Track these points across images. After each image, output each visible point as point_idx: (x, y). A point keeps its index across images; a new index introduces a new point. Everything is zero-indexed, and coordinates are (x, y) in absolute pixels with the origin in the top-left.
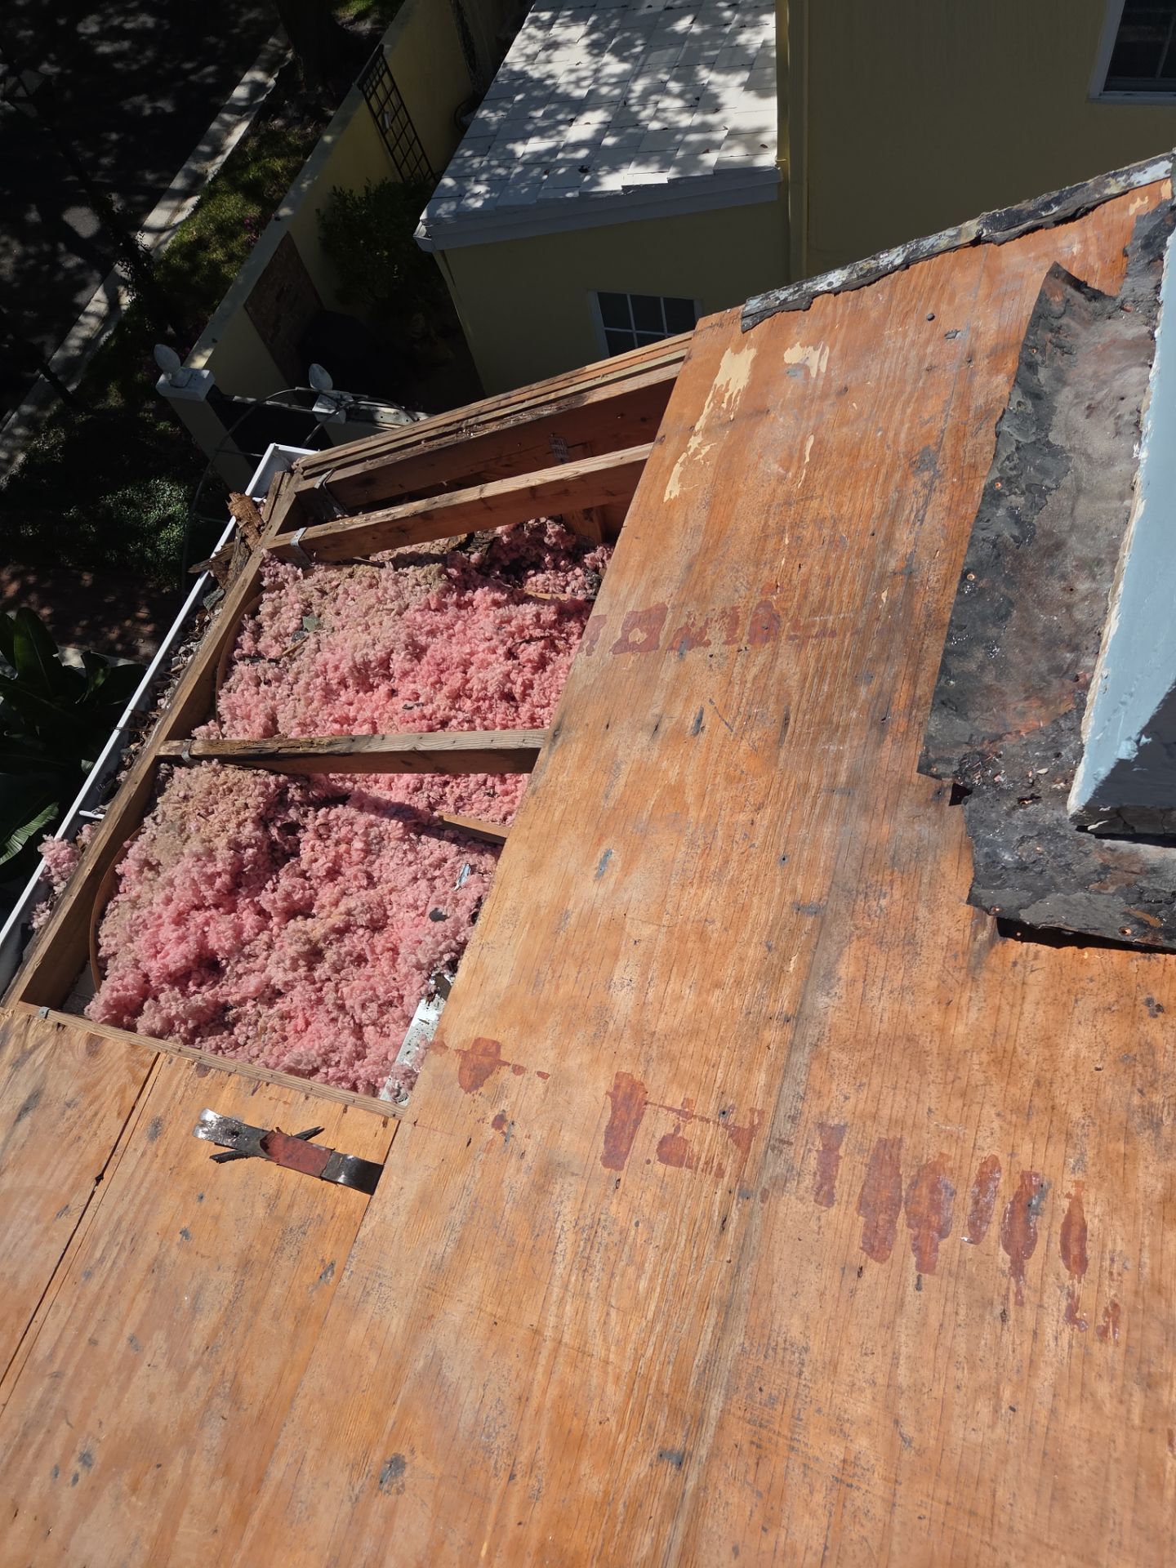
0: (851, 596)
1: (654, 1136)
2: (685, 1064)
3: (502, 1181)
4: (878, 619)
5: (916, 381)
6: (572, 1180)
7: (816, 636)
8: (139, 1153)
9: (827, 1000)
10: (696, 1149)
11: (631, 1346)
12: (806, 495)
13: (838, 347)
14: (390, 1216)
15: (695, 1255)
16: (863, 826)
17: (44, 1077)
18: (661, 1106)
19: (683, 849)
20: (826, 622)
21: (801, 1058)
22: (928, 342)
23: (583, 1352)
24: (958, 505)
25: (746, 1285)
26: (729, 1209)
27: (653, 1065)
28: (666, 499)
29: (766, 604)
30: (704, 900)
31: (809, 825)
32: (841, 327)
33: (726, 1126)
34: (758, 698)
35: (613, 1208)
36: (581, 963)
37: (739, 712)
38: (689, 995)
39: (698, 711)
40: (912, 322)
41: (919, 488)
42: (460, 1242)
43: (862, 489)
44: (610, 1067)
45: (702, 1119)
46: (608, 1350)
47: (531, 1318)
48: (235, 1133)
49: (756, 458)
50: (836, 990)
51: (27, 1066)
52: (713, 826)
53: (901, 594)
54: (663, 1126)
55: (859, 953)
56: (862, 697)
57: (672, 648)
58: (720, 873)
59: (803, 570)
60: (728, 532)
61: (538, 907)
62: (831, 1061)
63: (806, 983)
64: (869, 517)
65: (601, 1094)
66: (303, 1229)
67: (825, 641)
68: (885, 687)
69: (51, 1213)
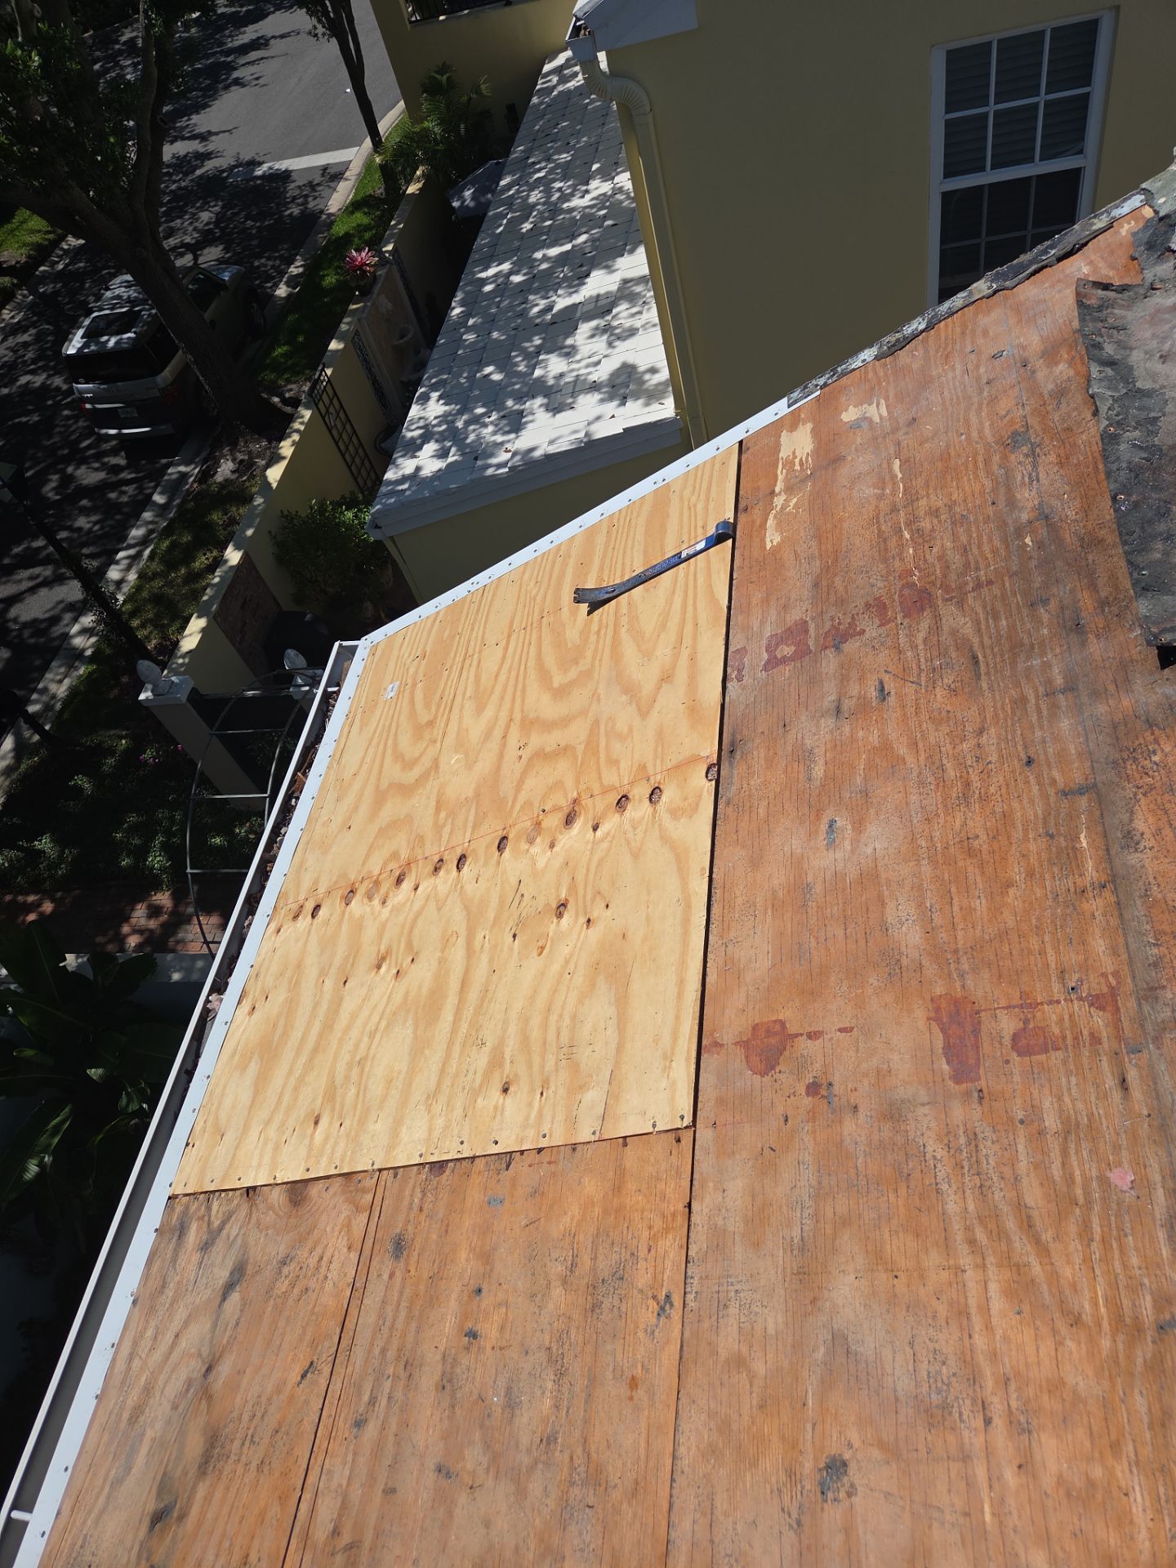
0: (994, 552)
2: (1006, 964)
3: (842, 1141)
4: (1030, 558)
5: (980, 394)
6: (924, 1110)
7: (973, 590)
8: (386, 1277)
9: (1139, 855)
10: (1057, 1031)
11: (1072, 1237)
12: (911, 500)
13: (891, 396)
14: (721, 1222)
16: (1101, 709)
17: (245, 1245)
18: (996, 1009)
19: (914, 791)
20: (978, 578)
21: (1137, 911)
24: (1068, 458)
26: (1123, 1069)
27: (970, 976)
28: (768, 548)
29: (910, 586)
30: (958, 823)
31: (1042, 727)
32: (888, 383)
33: (1080, 999)
34: (935, 653)
36: (845, 921)
37: (921, 670)
38: (982, 905)
39: (877, 683)
40: (955, 359)
41: (1022, 458)
42: (817, 1216)
43: (965, 477)
44: (921, 996)
45: (1050, 1002)
47: (936, 1258)
49: (847, 491)
50: (1142, 844)
51: (220, 1242)
52: (938, 763)
53: (1045, 534)
54: (1008, 1025)
55: (1152, 806)
56: (1045, 617)
57: (826, 648)
58: (965, 797)
59: (935, 550)
60: (844, 549)
61: (774, 892)
62: (1170, 902)
63: (1108, 850)
64: (982, 493)
65: (921, 1024)
66: (617, 1276)
67: (984, 591)
68: (1066, 603)
69: (294, 1376)
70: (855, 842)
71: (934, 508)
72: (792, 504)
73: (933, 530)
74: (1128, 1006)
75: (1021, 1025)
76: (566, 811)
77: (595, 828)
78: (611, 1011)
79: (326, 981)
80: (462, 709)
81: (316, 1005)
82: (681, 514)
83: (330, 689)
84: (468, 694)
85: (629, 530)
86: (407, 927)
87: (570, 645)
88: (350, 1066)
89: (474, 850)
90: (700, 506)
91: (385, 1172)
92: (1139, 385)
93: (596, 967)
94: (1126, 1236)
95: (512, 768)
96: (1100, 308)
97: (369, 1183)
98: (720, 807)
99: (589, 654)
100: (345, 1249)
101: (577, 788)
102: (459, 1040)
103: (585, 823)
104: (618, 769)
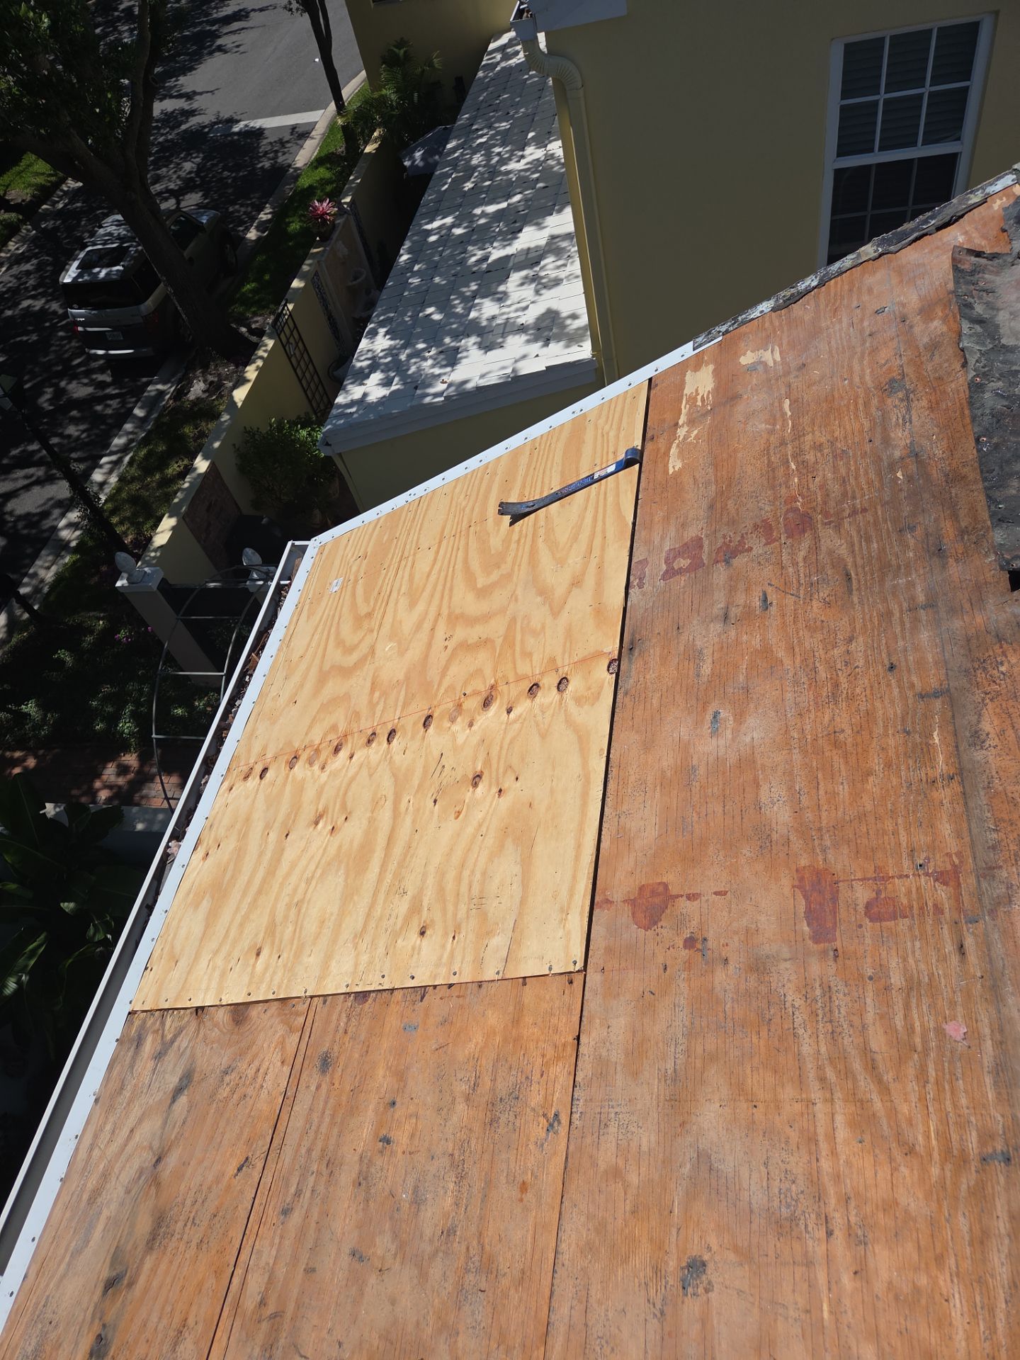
0: (870, 483)
1: (856, 905)
2: (864, 842)
3: (714, 988)
4: (901, 490)
6: (786, 964)
7: (849, 516)
8: (313, 1088)
9: (984, 752)
10: (905, 901)
11: (910, 1078)
12: (798, 436)
13: (785, 344)
14: (604, 1053)
15: (943, 983)
16: (957, 624)
17: (193, 1058)
18: (852, 880)
19: (789, 689)
20: (854, 505)
21: (980, 801)
24: (937, 404)
25: (1007, 991)
26: (961, 936)
27: (831, 851)
28: (671, 472)
29: (794, 510)
30: (826, 719)
31: (904, 637)
32: (783, 332)
33: (927, 874)
34: (814, 570)
35: (841, 973)
36: (724, 799)
37: (800, 585)
38: (844, 790)
39: (761, 594)
40: (842, 313)
41: (897, 402)
43: (847, 418)
44: (788, 866)
45: (901, 877)
46: (887, 1090)
47: (791, 1092)
49: (742, 425)
50: (987, 743)
51: (171, 1054)
52: (811, 666)
53: (915, 469)
54: (862, 894)
55: (997, 710)
56: (912, 542)
57: (718, 562)
58: (834, 696)
59: (817, 479)
60: (737, 476)
61: (663, 772)
62: (1010, 795)
63: (957, 747)
64: (861, 431)
65: (787, 891)
66: (513, 1095)
67: (860, 517)
68: (930, 530)
69: (232, 1169)
70: (736, 732)
71: (818, 443)
72: (693, 435)
73: (816, 462)
74: (968, 882)
75: (874, 895)
76: (484, 695)
77: (509, 711)
78: (517, 869)
79: (270, 834)
80: (397, 604)
81: (261, 854)
82: (596, 438)
83: (282, 582)
84: (403, 590)
85: (549, 452)
86: (343, 789)
87: (493, 552)
88: (288, 907)
89: (403, 726)
90: (612, 434)
91: (316, 999)
92: (1004, 341)
93: (505, 831)
94: (957, 1079)
95: (438, 656)
96: (972, 273)
97: (302, 1007)
98: (619, 697)
99: (509, 559)
100: (279, 1064)
101: (495, 676)
102: (384, 888)
103: (500, 707)
104: (531, 661)
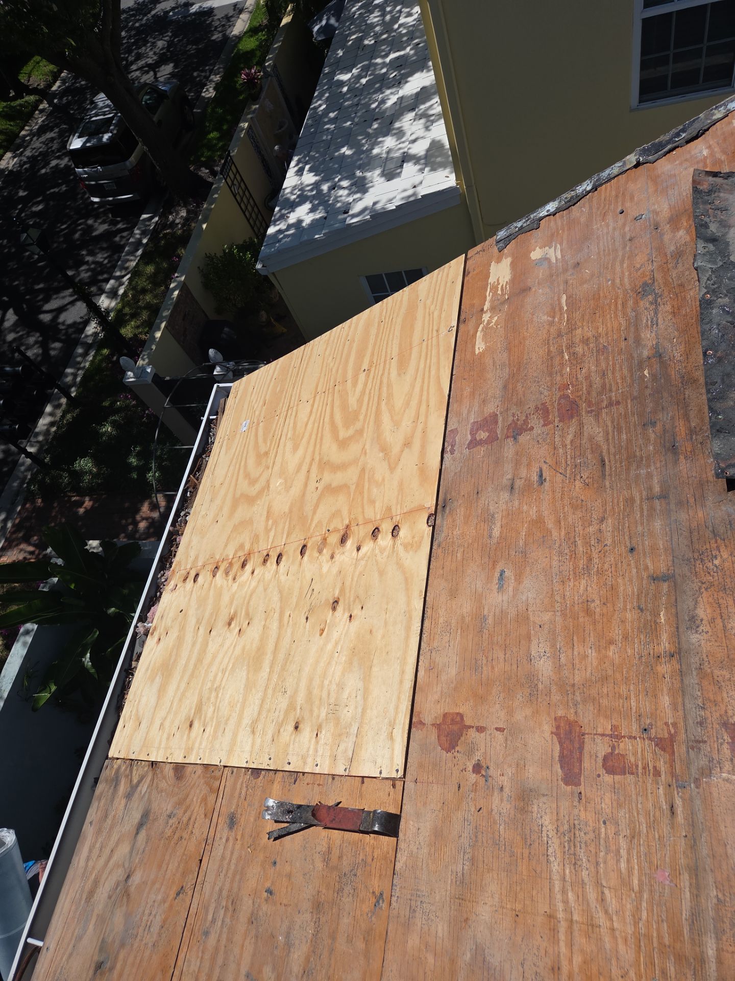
0: (623, 378)
1: (597, 757)
2: (604, 702)
3: (492, 810)
4: (646, 387)
5: (624, 247)
6: (544, 799)
7: (606, 407)
8: (224, 840)
9: (698, 636)
10: (633, 760)
11: (628, 913)
12: (571, 329)
13: (565, 243)
14: (415, 850)
15: (657, 836)
16: (683, 516)
17: (149, 801)
18: (595, 734)
19: (556, 558)
20: (610, 398)
21: (692, 679)
22: (624, 225)
23: (592, 925)
24: (679, 309)
25: (705, 851)
26: (672, 798)
27: (580, 706)
28: (477, 352)
29: (565, 397)
30: (582, 588)
31: (642, 524)
32: (563, 231)
33: (650, 739)
34: (578, 453)
35: (583, 814)
36: (505, 648)
37: (567, 465)
38: (592, 654)
39: (538, 470)
40: (610, 219)
41: (648, 306)
42: (473, 860)
43: (608, 316)
44: (549, 714)
45: (630, 737)
46: (611, 920)
47: (543, 907)
48: (290, 812)
49: (530, 316)
50: (701, 628)
51: (136, 795)
52: (572, 540)
53: (658, 369)
54: (602, 748)
55: (710, 600)
56: (652, 436)
57: (508, 437)
58: (588, 568)
59: (584, 371)
60: (525, 361)
61: (463, 617)
62: (716, 677)
63: (677, 628)
64: (619, 330)
65: (547, 735)
66: (353, 873)
67: (614, 409)
68: (667, 427)
69: (172, 894)
70: (516, 590)
71: (586, 337)
72: (494, 321)
73: (584, 355)
74: (680, 749)
75: (610, 750)
76: (342, 533)
77: (358, 549)
78: (360, 685)
79: (200, 628)
80: (285, 446)
81: (194, 645)
82: (424, 317)
83: (211, 417)
84: (289, 435)
85: (391, 325)
86: (247, 599)
87: (350, 410)
88: (210, 690)
89: (287, 551)
90: (436, 314)
91: (227, 768)
93: (353, 651)
94: (662, 921)
95: (312, 496)
96: (710, 193)
97: (218, 774)
98: (434, 547)
99: (361, 417)
100: (203, 816)
101: (349, 516)
102: (271, 687)
103: (353, 544)
104: (374, 507)
